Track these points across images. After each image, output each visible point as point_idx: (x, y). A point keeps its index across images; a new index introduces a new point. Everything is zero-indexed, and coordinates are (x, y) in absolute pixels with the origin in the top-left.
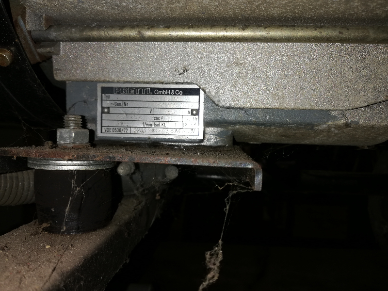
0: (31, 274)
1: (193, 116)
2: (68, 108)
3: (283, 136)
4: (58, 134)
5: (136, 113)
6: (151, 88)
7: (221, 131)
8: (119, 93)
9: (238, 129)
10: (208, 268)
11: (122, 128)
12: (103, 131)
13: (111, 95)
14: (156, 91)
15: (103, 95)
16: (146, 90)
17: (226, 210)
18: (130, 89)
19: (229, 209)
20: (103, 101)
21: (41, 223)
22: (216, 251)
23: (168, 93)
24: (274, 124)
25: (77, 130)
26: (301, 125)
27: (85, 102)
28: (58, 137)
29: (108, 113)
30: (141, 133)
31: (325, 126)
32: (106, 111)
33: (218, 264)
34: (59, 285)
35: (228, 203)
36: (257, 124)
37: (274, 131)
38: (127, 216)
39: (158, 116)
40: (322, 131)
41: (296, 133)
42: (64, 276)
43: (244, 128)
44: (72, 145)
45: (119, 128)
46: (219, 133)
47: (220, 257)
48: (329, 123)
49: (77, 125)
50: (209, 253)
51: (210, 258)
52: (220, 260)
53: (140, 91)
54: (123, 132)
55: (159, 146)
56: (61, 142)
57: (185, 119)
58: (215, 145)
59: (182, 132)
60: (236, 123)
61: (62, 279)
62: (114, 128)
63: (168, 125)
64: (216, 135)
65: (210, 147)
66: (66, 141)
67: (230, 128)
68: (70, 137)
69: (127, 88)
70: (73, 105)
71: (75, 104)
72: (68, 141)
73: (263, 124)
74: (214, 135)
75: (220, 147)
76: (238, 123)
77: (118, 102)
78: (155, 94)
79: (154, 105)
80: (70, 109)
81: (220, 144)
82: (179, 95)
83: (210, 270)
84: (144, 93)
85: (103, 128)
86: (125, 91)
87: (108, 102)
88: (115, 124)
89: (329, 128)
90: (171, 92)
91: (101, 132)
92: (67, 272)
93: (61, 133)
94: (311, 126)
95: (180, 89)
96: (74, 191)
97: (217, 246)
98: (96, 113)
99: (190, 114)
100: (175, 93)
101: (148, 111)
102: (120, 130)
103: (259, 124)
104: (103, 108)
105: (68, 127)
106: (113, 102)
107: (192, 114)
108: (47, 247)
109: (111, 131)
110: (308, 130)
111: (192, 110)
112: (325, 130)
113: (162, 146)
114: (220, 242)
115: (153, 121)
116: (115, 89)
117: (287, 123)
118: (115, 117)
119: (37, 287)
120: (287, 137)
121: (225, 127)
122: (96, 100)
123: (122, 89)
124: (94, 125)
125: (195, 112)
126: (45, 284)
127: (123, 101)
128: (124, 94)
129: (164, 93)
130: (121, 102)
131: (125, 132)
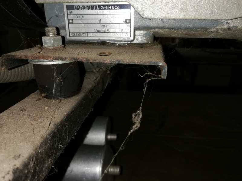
0: (39, 126)
1: (127, 24)
2: (47, 20)
3: (187, 35)
4: (43, 40)
5: (90, 23)
6: (98, 5)
7: (146, 33)
8: (78, 9)
9: (157, 31)
10: (133, 122)
11: (82, 33)
12: (71, 35)
13: (73, 11)
14: (102, 7)
15: (68, 11)
16: (95, 7)
17: (144, 90)
18: (85, 6)
19: (146, 89)
20: (68, 15)
21: (41, 93)
22: (138, 113)
23: (110, 8)
24: (180, 28)
25: (54, 38)
26: (198, 28)
27: (57, 16)
28: (43, 42)
29: (72, 23)
30: (94, 36)
31: (214, 29)
32: (71, 21)
33: (139, 120)
34: (54, 131)
35: (146, 86)
36: (169, 28)
37: (181, 32)
38: (90, 86)
39: (104, 25)
40: (212, 32)
41: (195, 33)
42: (56, 125)
43: (161, 31)
44: (52, 48)
45: (80, 33)
46: (144, 34)
47: (141, 116)
48: (217, 27)
49: (54, 34)
50: (134, 114)
51: (135, 117)
52: (140, 118)
53: (92, 7)
54: (83, 36)
55: (106, 44)
56: (45, 45)
57: (122, 26)
58: (142, 42)
59: (120, 35)
60: (155, 28)
61: (55, 127)
62: (77, 33)
63: (111, 30)
64: (142, 36)
65: (138, 44)
66: (48, 45)
67: (151, 31)
68: (51, 42)
69: (83, 5)
70: (50, 19)
71: (51, 18)
72: (50, 45)
73: (173, 29)
74: (141, 36)
75: (144, 44)
76: (157, 28)
77: (78, 16)
78: (101, 9)
79: (101, 17)
80: (48, 21)
81: (145, 42)
82: (117, 9)
83: (134, 123)
84: (94, 8)
85: (70, 33)
86: (81, 8)
87: (72, 16)
88: (77, 30)
89: (217, 30)
90: (112, 7)
91: (70, 36)
92: (58, 123)
93: (45, 40)
94: (205, 29)
95: (118, 5)
96: (56, 80)
97: (139, 110)
98: (65, 23)
99: (125, 23)
100: (114, 8)
101: (97, 21)
102: (81, 34)
103: (170, 28)
104: (69, 20)
105: (49, 36)
106: (75, 16)
107: (126, 23)
108: (46, 108)
109: (76, 35)
110: (203, 31)
111: (126, 20)
112: (214, 31)
113: (108, 44)
114: (141, 108)
115: (101, 28)
116: (75, 7)
117: (189, 28)
118: (77, 26)
119: (43, 134)
120: (190, 35)
121: (148, 30)
122: (64, 14)
123: (80, 6)
124: (65, 31)
125: (128, 21)
126: (46, 131)
127: (81, 15)
128: (81, 10)
129: (107, 8)
130: (80, 16)
131: (84, 36)
